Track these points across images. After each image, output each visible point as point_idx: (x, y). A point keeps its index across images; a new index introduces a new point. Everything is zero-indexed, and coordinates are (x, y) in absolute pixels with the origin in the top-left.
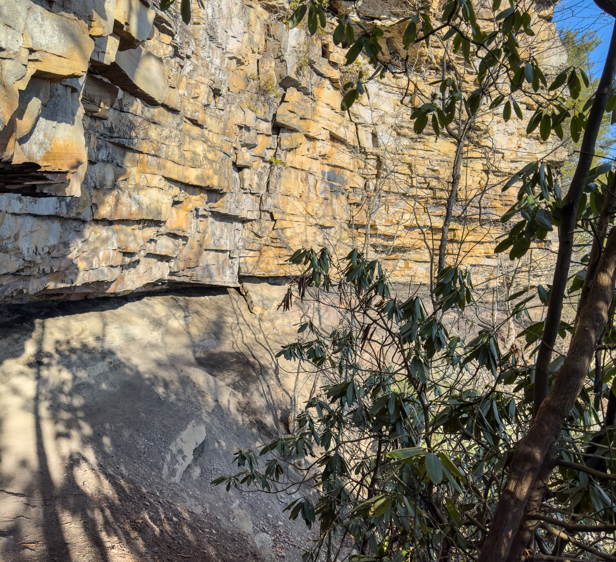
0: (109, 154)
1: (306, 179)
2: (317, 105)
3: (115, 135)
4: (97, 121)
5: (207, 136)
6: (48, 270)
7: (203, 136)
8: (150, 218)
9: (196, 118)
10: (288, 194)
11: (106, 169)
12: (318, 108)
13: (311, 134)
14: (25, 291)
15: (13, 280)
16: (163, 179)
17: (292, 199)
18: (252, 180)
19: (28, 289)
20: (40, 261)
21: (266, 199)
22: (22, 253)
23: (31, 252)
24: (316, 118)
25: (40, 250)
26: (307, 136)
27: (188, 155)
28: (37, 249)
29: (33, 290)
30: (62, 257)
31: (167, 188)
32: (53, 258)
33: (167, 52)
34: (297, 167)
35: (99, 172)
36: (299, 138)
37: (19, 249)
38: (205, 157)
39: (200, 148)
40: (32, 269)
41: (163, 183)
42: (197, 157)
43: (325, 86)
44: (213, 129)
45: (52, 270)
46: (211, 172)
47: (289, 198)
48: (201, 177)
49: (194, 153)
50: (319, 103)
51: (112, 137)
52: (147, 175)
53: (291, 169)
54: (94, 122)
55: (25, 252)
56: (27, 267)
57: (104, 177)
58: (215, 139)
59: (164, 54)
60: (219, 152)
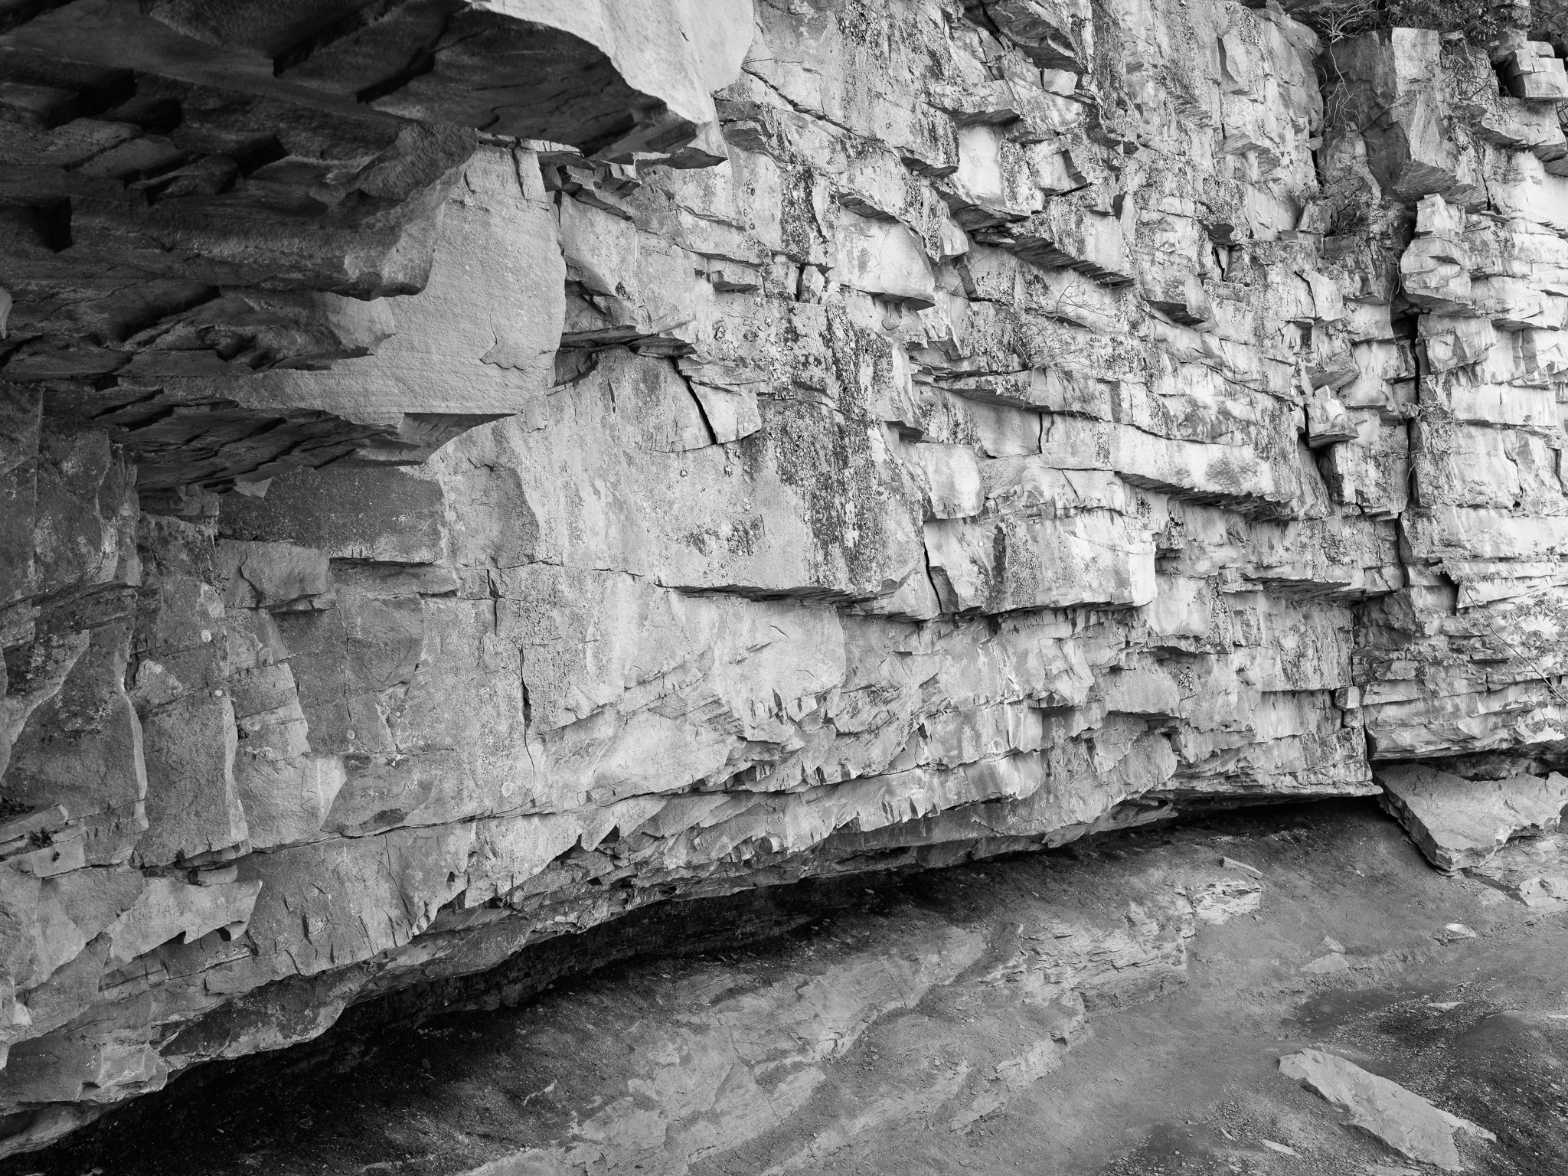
0: (957, 425)
1: (1525, 451)
2: (1511, 231)
3: (965, 366)
4: (904, 311)
5: (1217, 352)
6: (833, 775)
7: (1208, 354)
8: (1101, 599)
9: (1179, 300)
10: (1480, 499)
11: (953, 463)
12: (1518, 239)
13: (1514, 317)
14: (775, 845)
15: (731, 812)
16: (1118, 482)
17: (1493, 513)
18: (1360, 477)
19: (782, 837)
20: (796, 743)
21: (1413, 525)
22: (728, 715)
23: (762, 712)
24: (1518, 267)
25: (791, 708)
26: (1499, 326)
27: (1176, 408)
28: (779, 704)
29: (799, 838)
30: (870, 731)
31: (1132, 508)
32: (839, 735)
33: (1070, 116)
34: (1491, 419)
35: (937, 471)
36: (1481, 335)
37: (717, 702)
38: (1225, 413)
39: (1206, 390)
40: (783, 771)
41: (1120, 497)
42: (1201, 412)
43: (1527, 174)
44: (1230, 332)
45: (846, 774)
46: (1248, 453)
47: (1482, 512)
48: (1221, 470)
49: (1193, 403)
50: (1521, 226)
51: (958, 376)
52: (1069, 474)
53: (1473, 430)
54: (895, 315)
55: (741, 711)
56: (763, 763)
57: (951, 486)
58: (1241, 359)
59: (1064, 123)
60: (1259, 396)
